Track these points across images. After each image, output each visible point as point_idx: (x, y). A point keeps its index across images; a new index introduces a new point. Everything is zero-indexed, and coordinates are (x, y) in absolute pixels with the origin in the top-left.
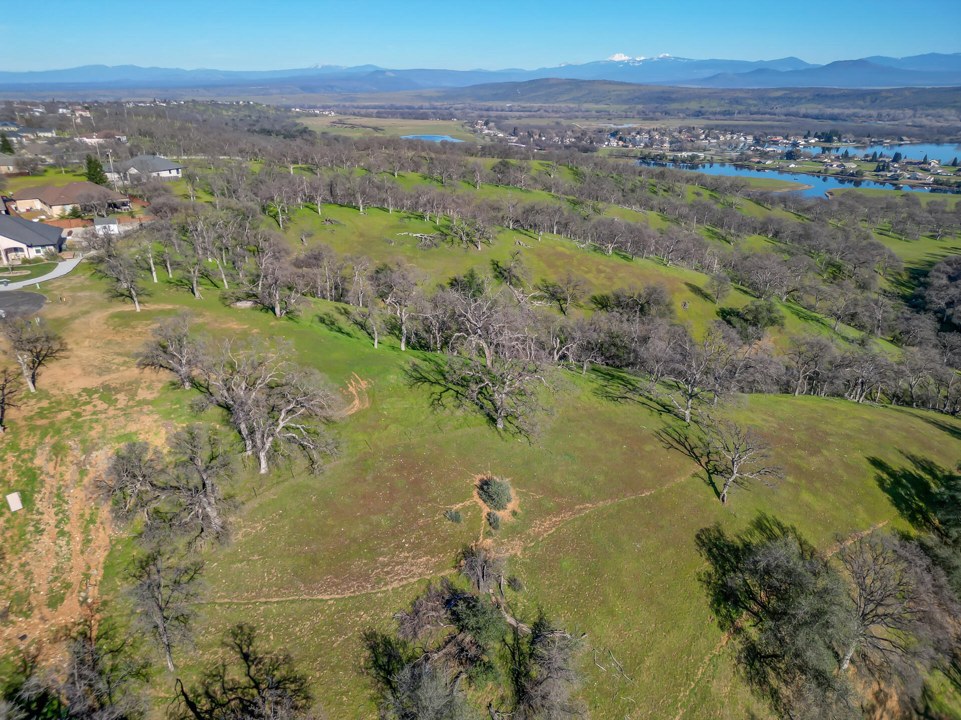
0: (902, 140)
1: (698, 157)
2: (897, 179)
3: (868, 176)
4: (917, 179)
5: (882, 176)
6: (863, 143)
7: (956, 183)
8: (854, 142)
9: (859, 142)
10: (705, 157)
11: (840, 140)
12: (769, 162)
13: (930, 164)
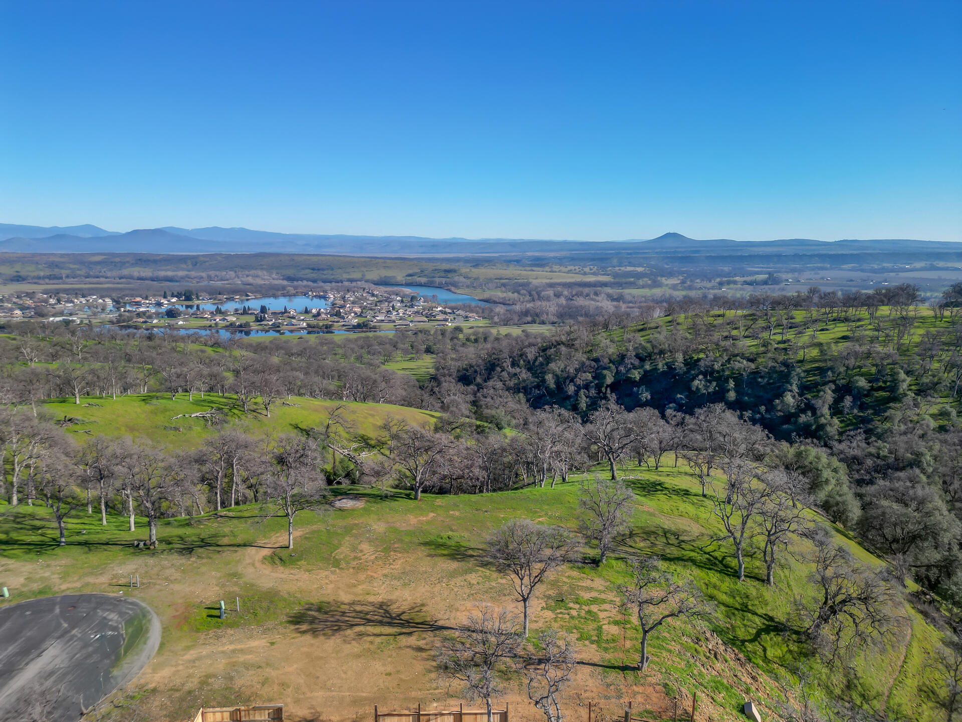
0: (248, 296)
1: (73, 321)
2: (279, 327)
3: (254, 326)
4: (293, 325)
5: (266, 325)
6: (220, 300)
7: (323, 325)
8: (210, 299)
9: (215, 299)
10: (82, 322)
11: (198, 299)
12: (155, 321)
13: (290, 313)
